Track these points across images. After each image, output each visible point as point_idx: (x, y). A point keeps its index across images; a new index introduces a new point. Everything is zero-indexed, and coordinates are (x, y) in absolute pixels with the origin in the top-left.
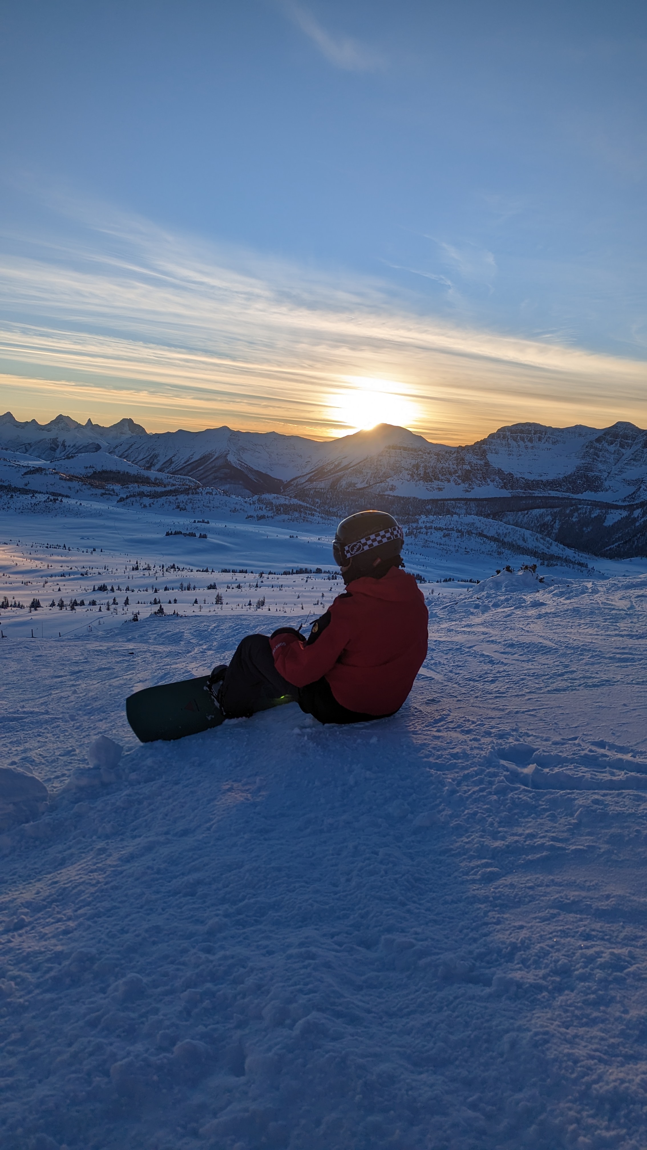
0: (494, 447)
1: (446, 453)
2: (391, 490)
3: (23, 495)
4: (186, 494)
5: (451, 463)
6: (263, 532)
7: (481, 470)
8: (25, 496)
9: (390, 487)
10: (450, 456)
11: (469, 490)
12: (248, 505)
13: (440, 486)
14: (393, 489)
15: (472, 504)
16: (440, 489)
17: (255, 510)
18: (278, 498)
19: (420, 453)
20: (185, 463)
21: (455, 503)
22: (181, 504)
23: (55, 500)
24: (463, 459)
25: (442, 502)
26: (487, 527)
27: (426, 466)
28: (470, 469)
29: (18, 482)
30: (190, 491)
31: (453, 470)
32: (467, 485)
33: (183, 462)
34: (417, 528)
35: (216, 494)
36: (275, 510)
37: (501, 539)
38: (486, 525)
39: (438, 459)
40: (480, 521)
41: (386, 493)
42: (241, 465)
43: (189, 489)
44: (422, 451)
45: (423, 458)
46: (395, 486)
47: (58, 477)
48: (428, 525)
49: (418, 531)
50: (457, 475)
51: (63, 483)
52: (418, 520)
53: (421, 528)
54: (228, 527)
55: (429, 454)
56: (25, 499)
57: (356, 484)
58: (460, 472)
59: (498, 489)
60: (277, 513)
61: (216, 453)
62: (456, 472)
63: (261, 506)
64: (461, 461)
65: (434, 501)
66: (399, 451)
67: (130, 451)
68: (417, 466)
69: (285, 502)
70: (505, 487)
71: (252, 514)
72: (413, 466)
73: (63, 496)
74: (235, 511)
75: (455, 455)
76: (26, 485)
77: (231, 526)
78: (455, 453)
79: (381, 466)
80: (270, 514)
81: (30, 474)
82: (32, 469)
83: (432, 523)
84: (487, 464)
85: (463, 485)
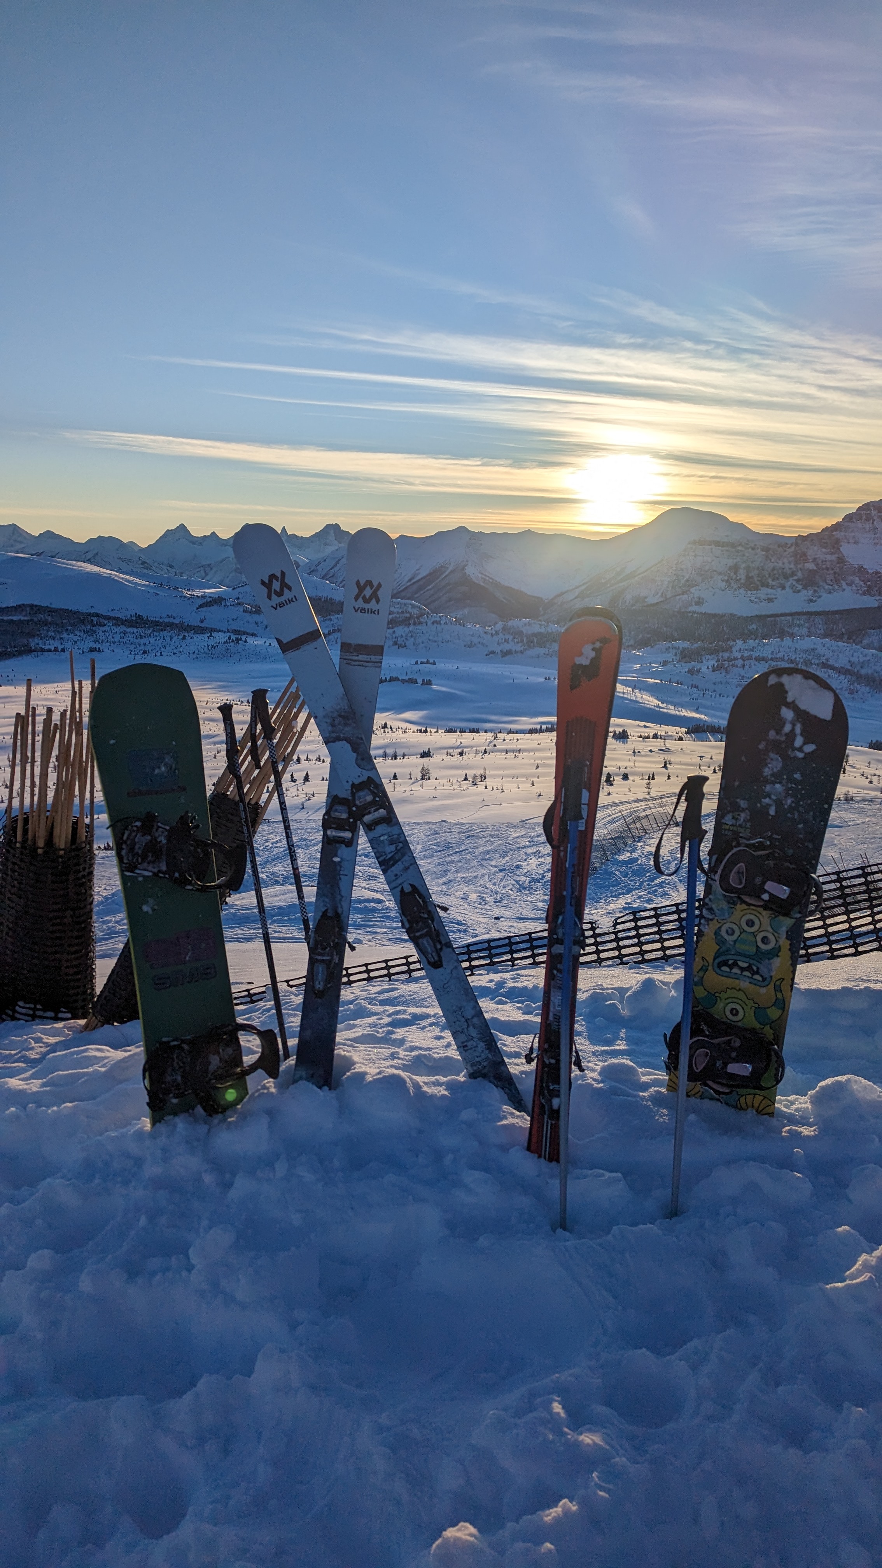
0: (853, 534)
1: (779, 546)
2: (697, 604)
3: (198, 635)
4: (406, 625)
5: (786, 561)
6: (509, 674)
7: (833, 569)
8: (201, 637)
9: (696, 600)
10: (785, 551)
11: (814, 599)
12: (489, 636)
13: (769, 596)
14: (699, 603)
15: (818, 620)
16: (770, 600)
17: (498, 644)
18: (530, 624)
19: (740, 548)
20: (410, 580)
21: (793, 620)
22: (399, 639)
23: (237, 640)
24: (804, 554)
25: (773, 619)
26: (835, 654)
27: (749, 567)
28: (815, 568)
29: (193, 619)
30: (412, 622)
31: (789, 572)
32: (810, 593)
33: (407, 579)
34: (729, 660)
35: (446, 623)
36: (525, 642)
37: (856, 671)
38: (833, 651)
39: (767, 556)
40: (824, 646)
41: (691, 609)
42: (485, 580)
43: (409, 619)
44: (742, 546)
45: (744, 555)
46: (703, 599)
47: (242, 609)
48: (746, 654)
49: (731, 663)
50: (795, 578)
51: (248, 617)
52: (731, 647)
53: (736, 659)
54: (460, 668)
55: (753, 549)
56: (200, 641)
57: (646, 598)
58: (799, 574)
59: (858, 595)
60: (529, 646)
61: (450, 564)
62: (793, 574)
63: (507, 637)
64: (800, 557)
65: (761, 618)
66: (707, 547)
67: (336, 569)
68: (735, 568)
69: (540, 630)
70: (868, 592)
71: (494, 649)
72: (730, 568)
73: (248, 634)
74: (471, 645)
75: (793, 549)
76: (202, 621)
77: (465, 667)
78: (792, 545)
79: (682, 570)
80: (519, 648)
81: (206, 606)
82: (209, 600)
83: (752, 650)
84: (841, 560)
85: (805, 592)
